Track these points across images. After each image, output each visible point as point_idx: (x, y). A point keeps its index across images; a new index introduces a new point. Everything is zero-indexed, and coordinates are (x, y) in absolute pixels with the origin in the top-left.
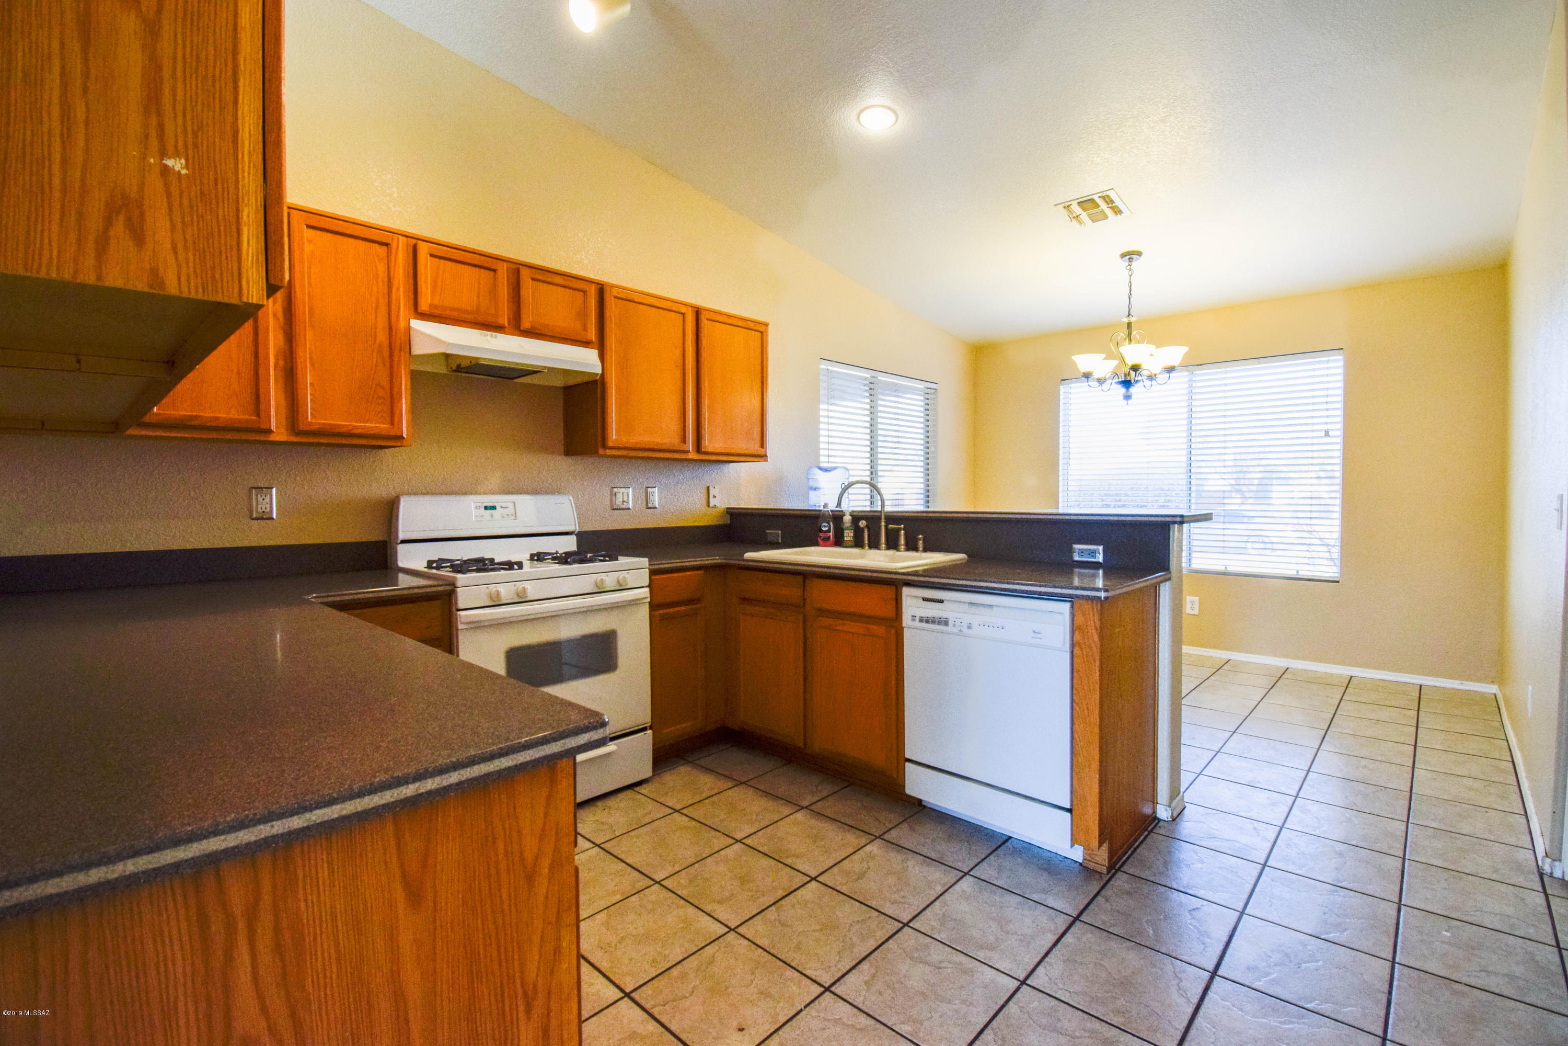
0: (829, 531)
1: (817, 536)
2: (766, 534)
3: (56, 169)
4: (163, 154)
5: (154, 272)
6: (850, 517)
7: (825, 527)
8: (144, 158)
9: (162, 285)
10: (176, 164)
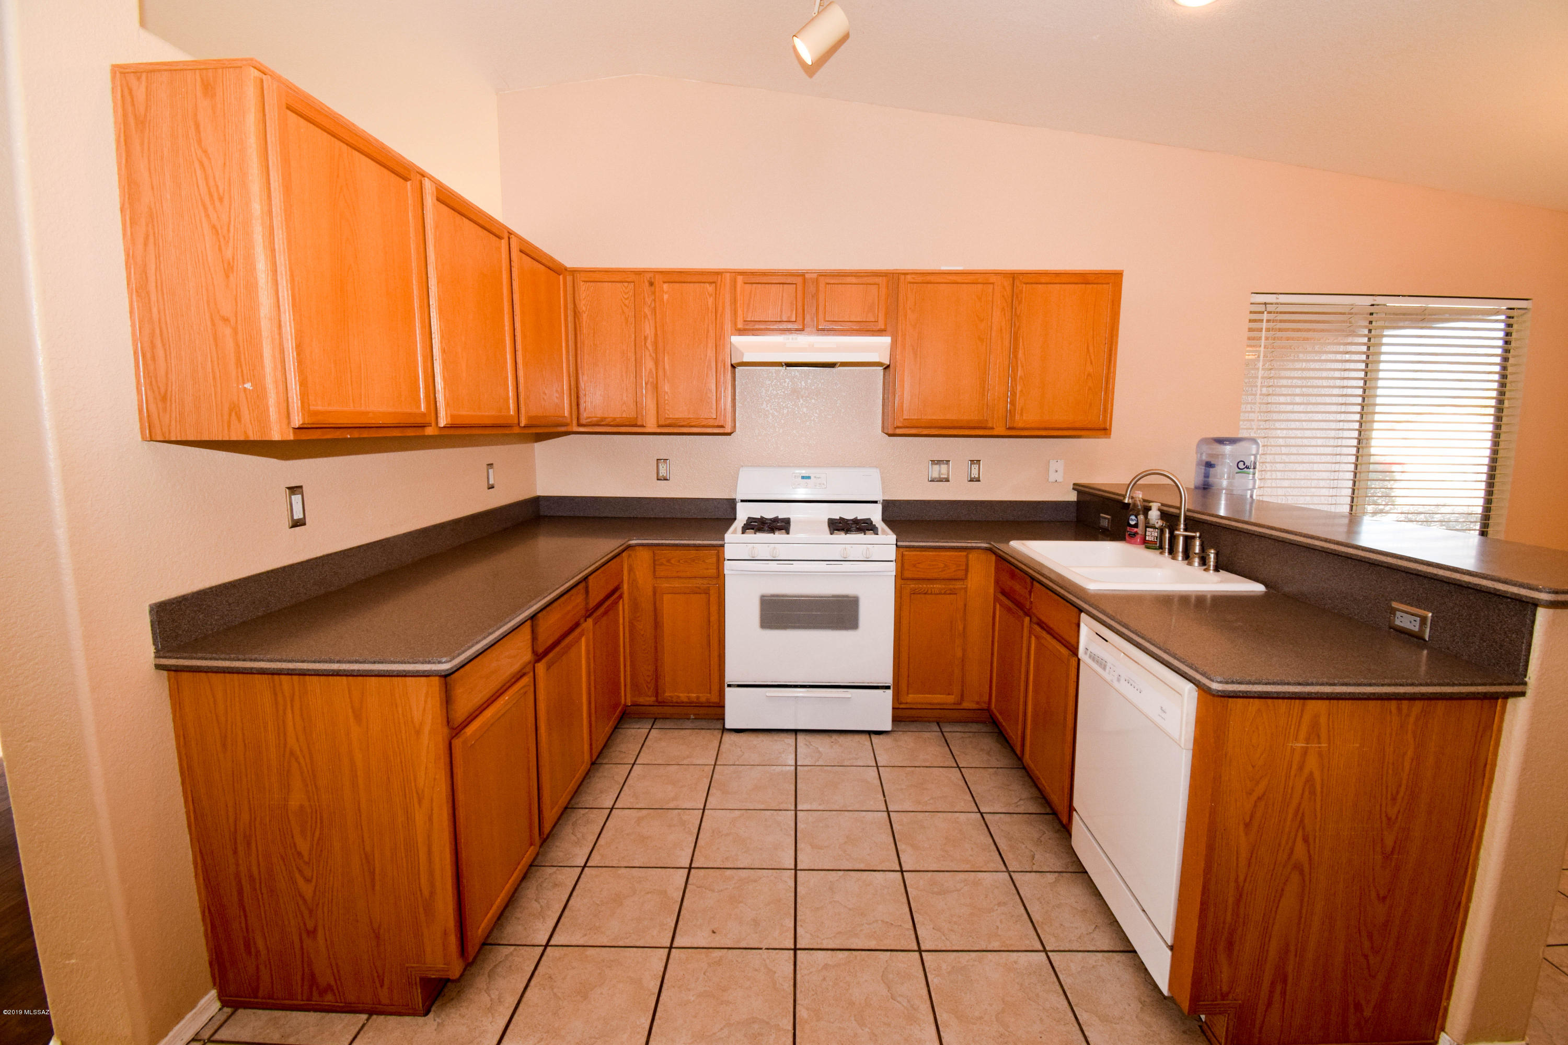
0: (1136, 526)
1: (1125, 531)
2: (1099, 517)
3: (213, 398)
4: (244, 383)
5: (245, 433)
6: (1159, 513)
7: (1132, 520)
8: (238, 386)
9: (248, 437)
10: (248, 386)
